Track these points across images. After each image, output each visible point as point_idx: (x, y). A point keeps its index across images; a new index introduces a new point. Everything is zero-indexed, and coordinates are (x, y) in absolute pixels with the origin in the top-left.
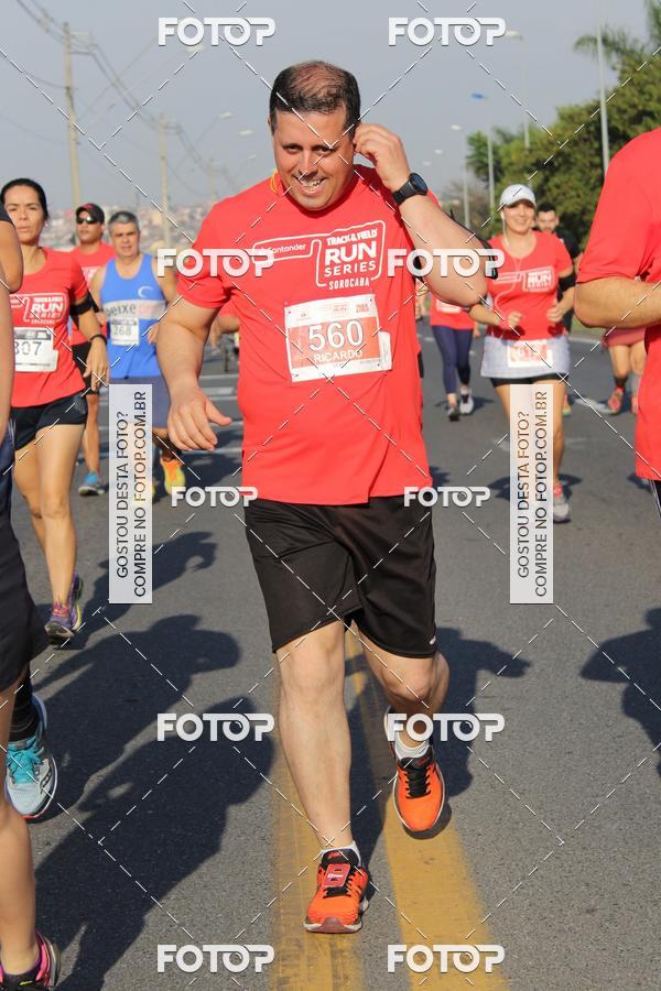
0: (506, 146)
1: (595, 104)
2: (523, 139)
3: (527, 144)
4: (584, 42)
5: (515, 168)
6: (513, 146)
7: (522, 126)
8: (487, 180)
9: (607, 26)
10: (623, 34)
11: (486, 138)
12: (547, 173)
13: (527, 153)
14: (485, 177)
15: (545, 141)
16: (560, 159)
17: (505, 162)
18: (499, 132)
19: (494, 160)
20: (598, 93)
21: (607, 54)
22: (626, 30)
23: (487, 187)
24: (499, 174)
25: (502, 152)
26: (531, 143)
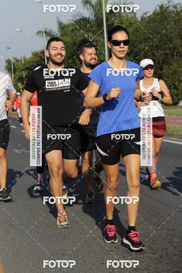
0: (17, 63)
1: (43, 51)
2: (22, 61)
3: (23, 62)
4: (39, 33)
5: (20, 69)
6: (19, 63)
7: (22, 57)
8: (12, 73)
9: (46, 28)
10: (51, 30)
11: (11, 61)
12: (29, 71)
13: (23, 65)
14: (11, 72)
15: (28, 62)
16: (33, 67)
17: (17, 67)
18: (15, 59)
19: (13, 67)
20: (44, 47)
21: (46, 36)
22: (52, 30)
23: (12, 75)
24: (15, 71)
25: (16, 65)
26: (24, 62)
